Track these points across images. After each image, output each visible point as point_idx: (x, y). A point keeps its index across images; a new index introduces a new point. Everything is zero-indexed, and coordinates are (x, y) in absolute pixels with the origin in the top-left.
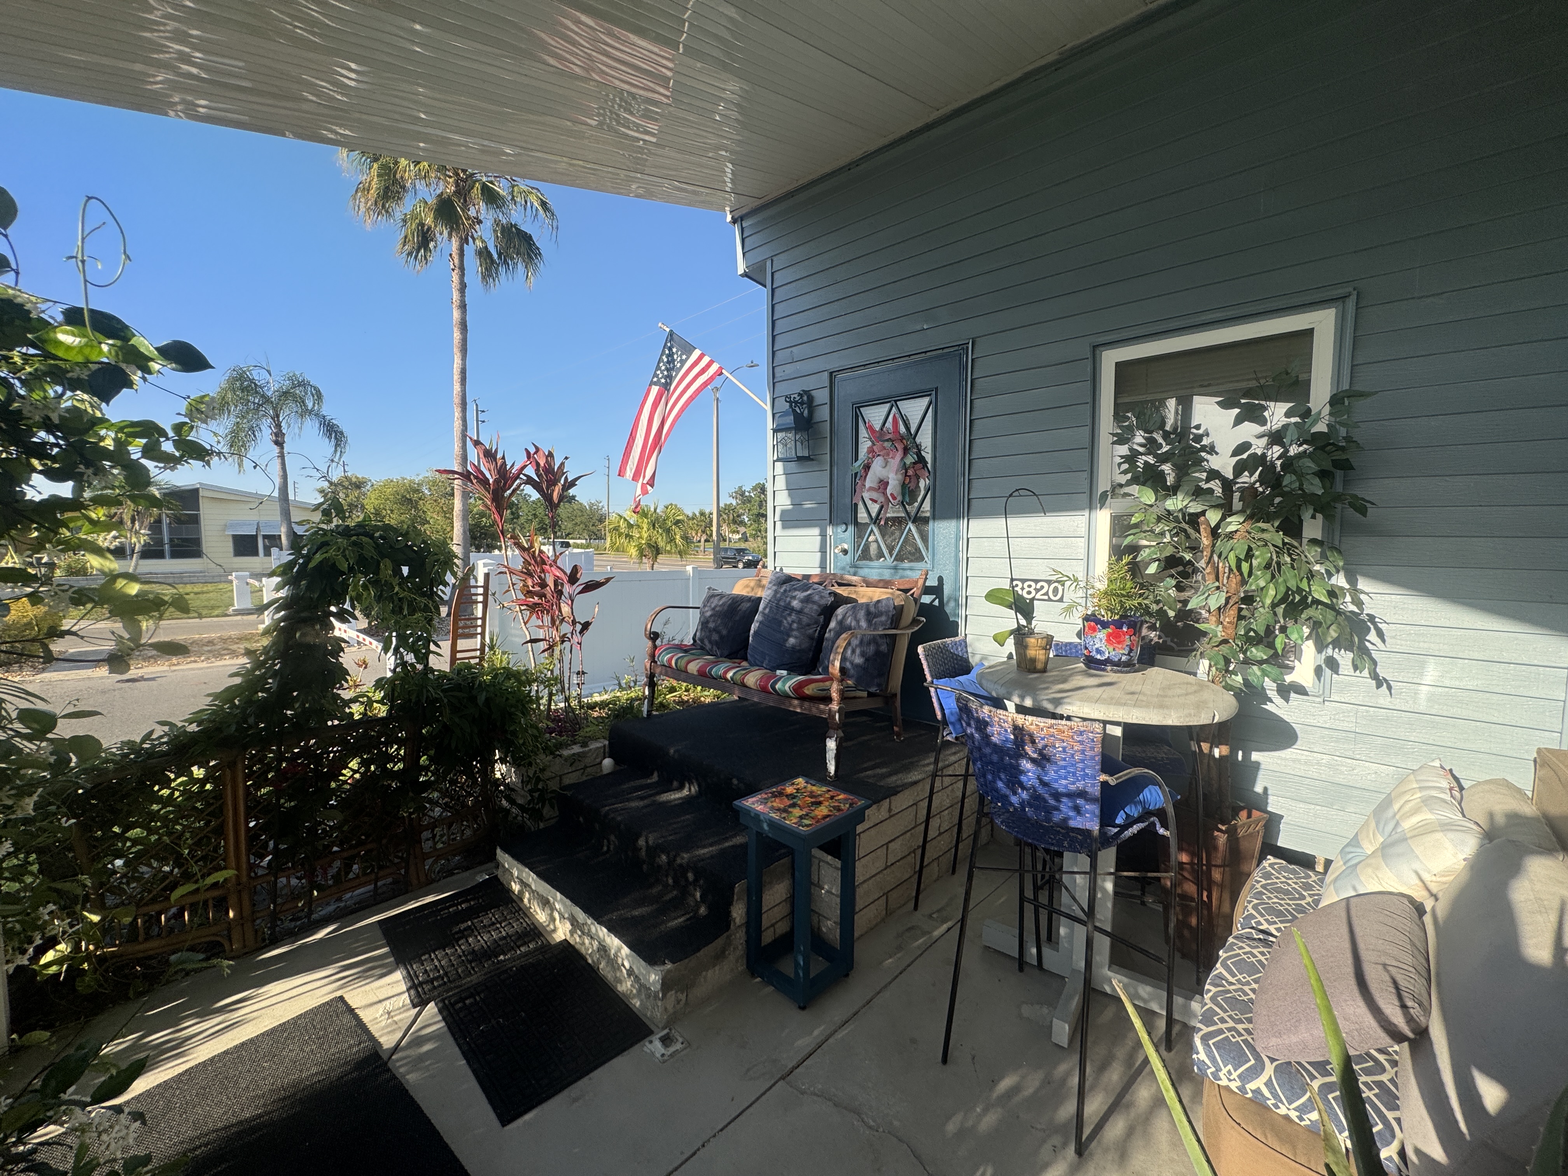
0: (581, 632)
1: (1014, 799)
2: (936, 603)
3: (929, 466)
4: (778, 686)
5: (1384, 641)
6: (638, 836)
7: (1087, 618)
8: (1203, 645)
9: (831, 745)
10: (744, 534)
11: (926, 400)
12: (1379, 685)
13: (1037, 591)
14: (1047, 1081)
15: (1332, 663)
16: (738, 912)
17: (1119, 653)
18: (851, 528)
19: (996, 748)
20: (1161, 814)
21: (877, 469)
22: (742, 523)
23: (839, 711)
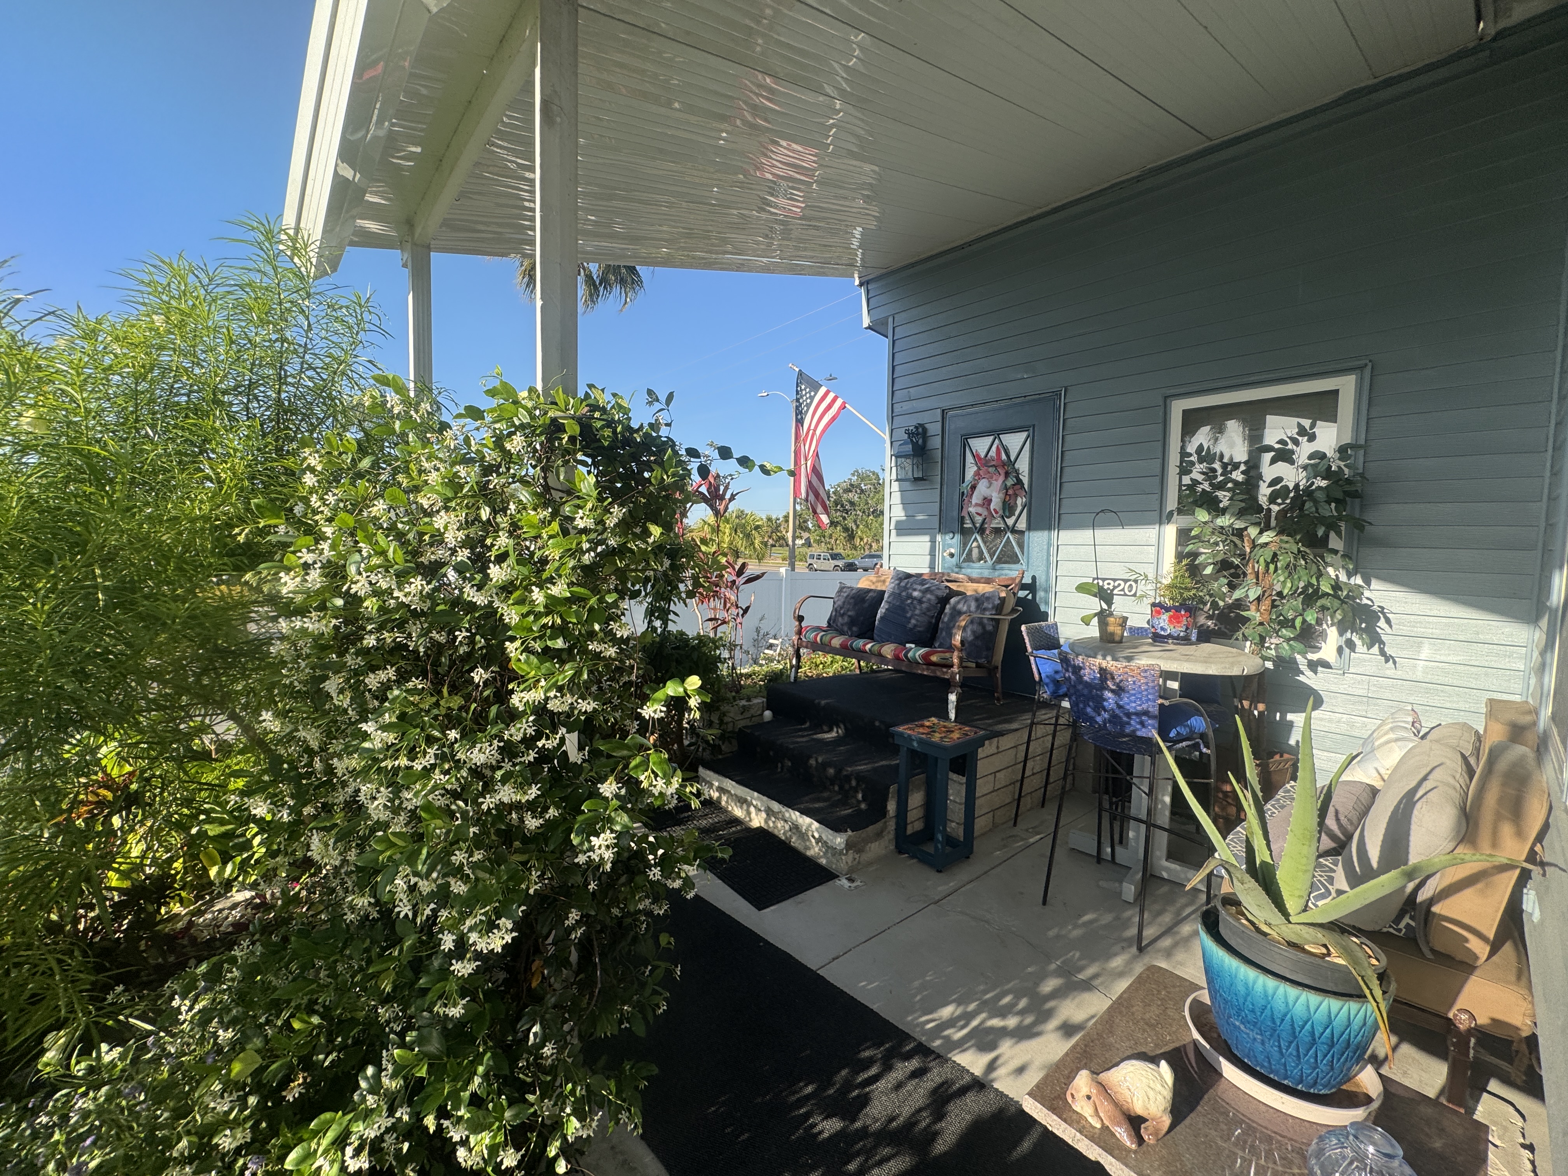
0: (743, 616)
1: (1099, 719)
2: (1030, 597)
3: (1026, 486)
4: (910, 655)
5: (1391, 627)
6: (809, 757)
7: (1154, 605)
8: (1247, 630)
9: (952, 697)
10: (808, 539)
11: (1025, 434)
12: (1387, 661)
13: (1115, 587)
14: (1117, 918)
15: (1351, 645)
16: (891, 807)
17: (1178, 630)
18: (958, 537)
19: (1087, 685)
20: (1203, 736)
21: (982, 488)
22: (807, 529)
23: (959, 673)
